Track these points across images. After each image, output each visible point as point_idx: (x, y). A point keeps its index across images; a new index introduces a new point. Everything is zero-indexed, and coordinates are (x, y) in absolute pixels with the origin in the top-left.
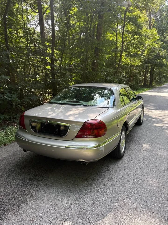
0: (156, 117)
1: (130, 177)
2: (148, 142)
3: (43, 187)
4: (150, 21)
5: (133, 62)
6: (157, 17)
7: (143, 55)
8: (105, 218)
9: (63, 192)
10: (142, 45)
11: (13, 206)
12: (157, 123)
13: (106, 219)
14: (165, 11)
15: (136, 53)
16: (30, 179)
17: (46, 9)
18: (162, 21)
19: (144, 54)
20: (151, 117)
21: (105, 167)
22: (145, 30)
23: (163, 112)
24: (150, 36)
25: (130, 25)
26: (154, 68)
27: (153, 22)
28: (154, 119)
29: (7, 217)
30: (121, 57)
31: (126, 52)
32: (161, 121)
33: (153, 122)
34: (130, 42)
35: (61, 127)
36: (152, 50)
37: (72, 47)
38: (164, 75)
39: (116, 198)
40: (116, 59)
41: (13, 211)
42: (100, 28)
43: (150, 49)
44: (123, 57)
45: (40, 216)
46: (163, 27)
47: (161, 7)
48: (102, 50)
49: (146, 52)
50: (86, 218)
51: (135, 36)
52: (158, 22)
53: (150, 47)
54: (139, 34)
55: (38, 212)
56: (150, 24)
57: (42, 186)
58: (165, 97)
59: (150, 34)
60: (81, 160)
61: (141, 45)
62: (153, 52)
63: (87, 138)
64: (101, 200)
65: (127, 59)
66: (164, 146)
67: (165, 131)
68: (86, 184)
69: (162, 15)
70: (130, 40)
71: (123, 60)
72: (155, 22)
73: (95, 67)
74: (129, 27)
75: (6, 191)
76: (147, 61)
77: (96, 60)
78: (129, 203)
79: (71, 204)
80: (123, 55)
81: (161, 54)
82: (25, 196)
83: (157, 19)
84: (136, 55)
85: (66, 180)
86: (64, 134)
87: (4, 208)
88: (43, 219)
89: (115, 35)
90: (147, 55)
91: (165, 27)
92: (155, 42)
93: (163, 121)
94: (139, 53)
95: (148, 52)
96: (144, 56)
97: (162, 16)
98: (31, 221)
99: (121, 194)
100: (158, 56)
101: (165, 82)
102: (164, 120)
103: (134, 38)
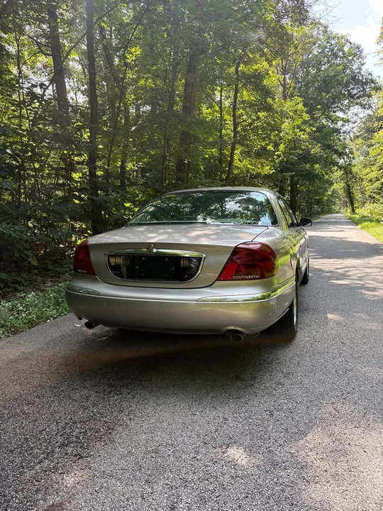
0: (331, 270)
1: (325, 367)
2: (335, 310)
3: (148, 396)
4: (284, 86)
5: (258, 168)
6: (297, 78)
7: (276, 153)
8: (309, 437)
9: (196, 401)
10: (275, 130)
11: (97, 432)
12: (337, 280)
13: (311, 436)
14: (313, 66)
15: (264, 148)
16: (110, 386)
17: (70, 50)
18: (307, 85)
19: (278, 151)
20: (321, 270)
21: (266, 355)
22: (277, 102)
23: (340, 261)
24: (291, 114)
25: (248, 91)
26: (297, 183)
27: (290, 87)
28: (327, 272)
29: (92, 453)
30: (232, 156)
31: (243, 145)
32: (343, 276)
33: (330, 278)
34: (250, 125)
35: (182, 262)
36: (294, 144)
37: (133, 128)
38: (316, 199)
39: (316, 403)
40: (220, 161)
41: (99, 441)
42: (192, 92)
43: (290, 141)
44: (235, 157)
45: (167, 444)
46: (312, 98)
47: (305, 57)
48: (196, 138)
49: (282, 147)
50: (270, 439)
51: (259, 113)
52: (300, 89)
53: (290, 138)
54: (268, 108)
55: (159, 437)
56: (284, 92)
57: (145, 395)
58: (333, 237)
59: (290, 109)
60: (232, 328)
61: (273, 130)
62: (295, 148)
63: (242, 280)
64: (285, 407)
65: (244, 162)
66: (369, 315)
67: (359, 291)
68: (239, 384)
69: (308, 73)
70: (250, 121)
71: (236, 163)
72: (295, 88)
73: (182, 175)
74: (246, 95)
75: (65, 408)
76: (284, 168)
77: (187, 158)
78: (346, 409)
79: (226, 419)
80: (235, 152)
81: (313, 151)
82: (115, 414)
83: (297, 81)
84: (263, 153)
85: (194, 380)
86: (191, 276)
87: (78, 438)
88: (177, 448)
89: (217, 112)
90: (284, 153)
91: (315, 99)
92: (299, 127)
93: (349, 276)
94: (268, 148)
95: (286, 147)
96: (279, 156)
97: (307, 75)
98: (153, 454)
99: (322, 395)
100: (306, 157)
101: (319, 213)
102: (349, 273)
103: (258, 118)
